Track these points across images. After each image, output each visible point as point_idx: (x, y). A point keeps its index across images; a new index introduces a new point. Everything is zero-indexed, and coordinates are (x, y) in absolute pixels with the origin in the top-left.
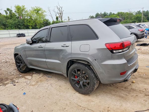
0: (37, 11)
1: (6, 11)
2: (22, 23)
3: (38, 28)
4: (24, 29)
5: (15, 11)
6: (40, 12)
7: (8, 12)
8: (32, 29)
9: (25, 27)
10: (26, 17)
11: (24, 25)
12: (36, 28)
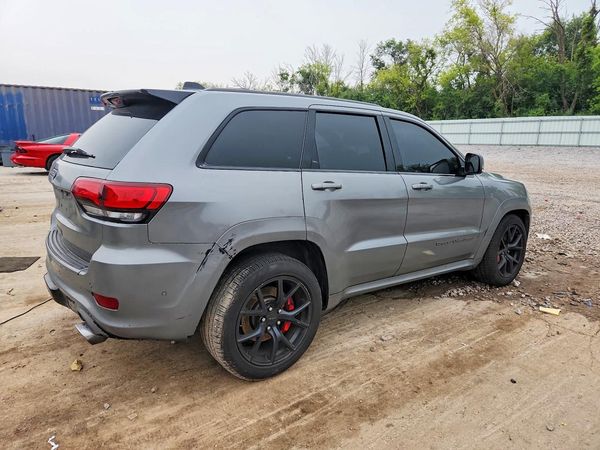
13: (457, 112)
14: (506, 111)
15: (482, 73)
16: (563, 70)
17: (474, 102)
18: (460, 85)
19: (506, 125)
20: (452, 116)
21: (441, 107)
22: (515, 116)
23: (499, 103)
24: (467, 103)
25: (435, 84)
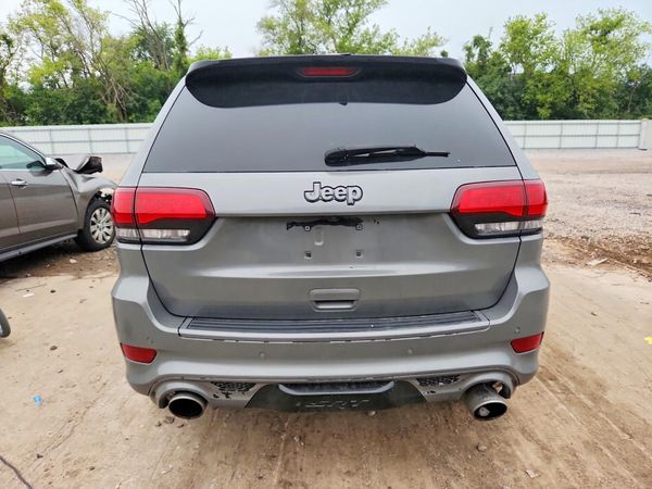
0: (602, 32)
1: (469, 49)
2: (512, 92)
3: (581, 113)
4: (515, 119)
5: (502, 45)
6: (616, 35)
7: (476, 51)
8: (551, 118)
9: (522, 109)
10: (538, 67)
11: (519, 100)
12: (575, 113)
13: (63, 117)
14: (121, 117)
15: (76, 71)
16: (167, 78)
17: (81, 105)
18: (53, 83)
19: (130, 132)
20: (57, 121)
21: (39, 110)
22: (132, 122)
23: (112, 108)
24: (72, 105)
25: (17, 79)
